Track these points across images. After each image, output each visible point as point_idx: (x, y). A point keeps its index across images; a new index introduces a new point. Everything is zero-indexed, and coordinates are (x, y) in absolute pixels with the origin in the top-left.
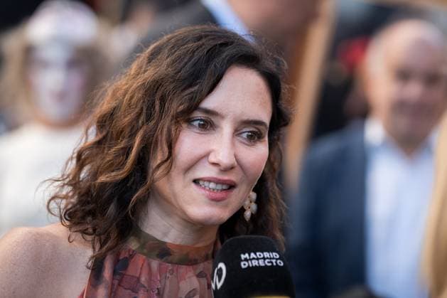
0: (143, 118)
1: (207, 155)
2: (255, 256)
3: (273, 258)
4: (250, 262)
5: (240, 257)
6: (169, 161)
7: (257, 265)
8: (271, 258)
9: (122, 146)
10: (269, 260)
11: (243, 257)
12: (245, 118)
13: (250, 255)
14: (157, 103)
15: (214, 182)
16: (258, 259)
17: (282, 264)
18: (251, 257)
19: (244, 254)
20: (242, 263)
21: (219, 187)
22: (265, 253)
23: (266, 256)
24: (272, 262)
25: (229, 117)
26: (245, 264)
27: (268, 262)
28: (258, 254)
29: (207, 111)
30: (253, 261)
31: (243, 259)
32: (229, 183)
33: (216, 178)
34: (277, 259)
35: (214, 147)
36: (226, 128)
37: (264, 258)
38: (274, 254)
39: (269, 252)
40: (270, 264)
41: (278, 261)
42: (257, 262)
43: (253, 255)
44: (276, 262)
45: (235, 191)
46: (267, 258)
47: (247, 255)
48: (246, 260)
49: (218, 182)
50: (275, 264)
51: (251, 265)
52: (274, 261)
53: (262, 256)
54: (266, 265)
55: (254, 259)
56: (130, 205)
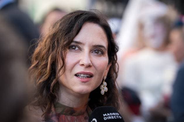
0: (51, 50)
1: (78, 62)
2: (109, 115)
3: (117, 115)
4: (107, 117)
5: (103, 116)
6: (64, 67)
7: (111, 118)
8: (116, 115)
9: (44, 64)
10: (115, 116)
11: (104, 115)
12: (94, 44)
13: (107, 115)
14: (56, 42)
15: (83, 74)
16: (111, 116)
17: (121, 118)
18: (108, 115)
19: (105, 114)
20: (104, 118)
21: (85, 76)
22: (113, 113)
23: (114, 115)
24: (117, 117)
25: (87, 44)
26: (105, 118)
27: (115, 117)
28: (110, 114)
29: (77, 42)
30: (109, 117)
31: (104, 116)
32: (89, 74)
33: (83, 72)
34: (118, 116)
35: (81, 58)
36: (86, 49)
37: (113, 115)
38: (117, 113)
39: (115, 113)
40: (116, 118)
41: (119, 117)
42: (110, 117)
43: (108, 114)
44: (118, 117)
45: (93, 78)
46: (115, 115)
47: (106, 114)
48: (106, 116)
49: (84, 73)
50: (118, 118)
51: (108, 119)
52: (117, 116)
53: (112, 115)
54: (114, 118)
55: (109, 116)
56: (51, 88)
